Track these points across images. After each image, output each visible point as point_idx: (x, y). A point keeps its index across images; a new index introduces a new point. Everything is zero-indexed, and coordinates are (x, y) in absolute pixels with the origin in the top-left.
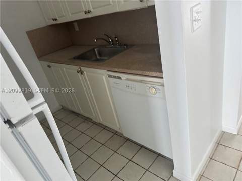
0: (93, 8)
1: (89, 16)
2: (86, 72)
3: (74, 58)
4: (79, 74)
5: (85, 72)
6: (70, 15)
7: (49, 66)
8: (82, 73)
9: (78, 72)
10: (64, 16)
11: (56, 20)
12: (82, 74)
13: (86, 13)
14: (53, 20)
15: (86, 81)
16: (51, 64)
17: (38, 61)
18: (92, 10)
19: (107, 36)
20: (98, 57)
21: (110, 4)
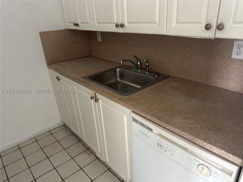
0: (128, 23)
1: (121, 30)
2: (103, 101)
3: (90, 78)
4: (92, 100)
5: (100, 101)
6: (96, 24)
7: (58, 79)
8: (96, 100)
9: (92, 98)
10: (88, 23)
11: (77, 25)
12: (96, 102)
13: (117, 27)
14: (74, 24)
15: (99, 111)
16: (61, 76)
17: (47, 68)
18: (126, 24)
19: (136, 58)
20: (119, 80)
21: (155, 23)
